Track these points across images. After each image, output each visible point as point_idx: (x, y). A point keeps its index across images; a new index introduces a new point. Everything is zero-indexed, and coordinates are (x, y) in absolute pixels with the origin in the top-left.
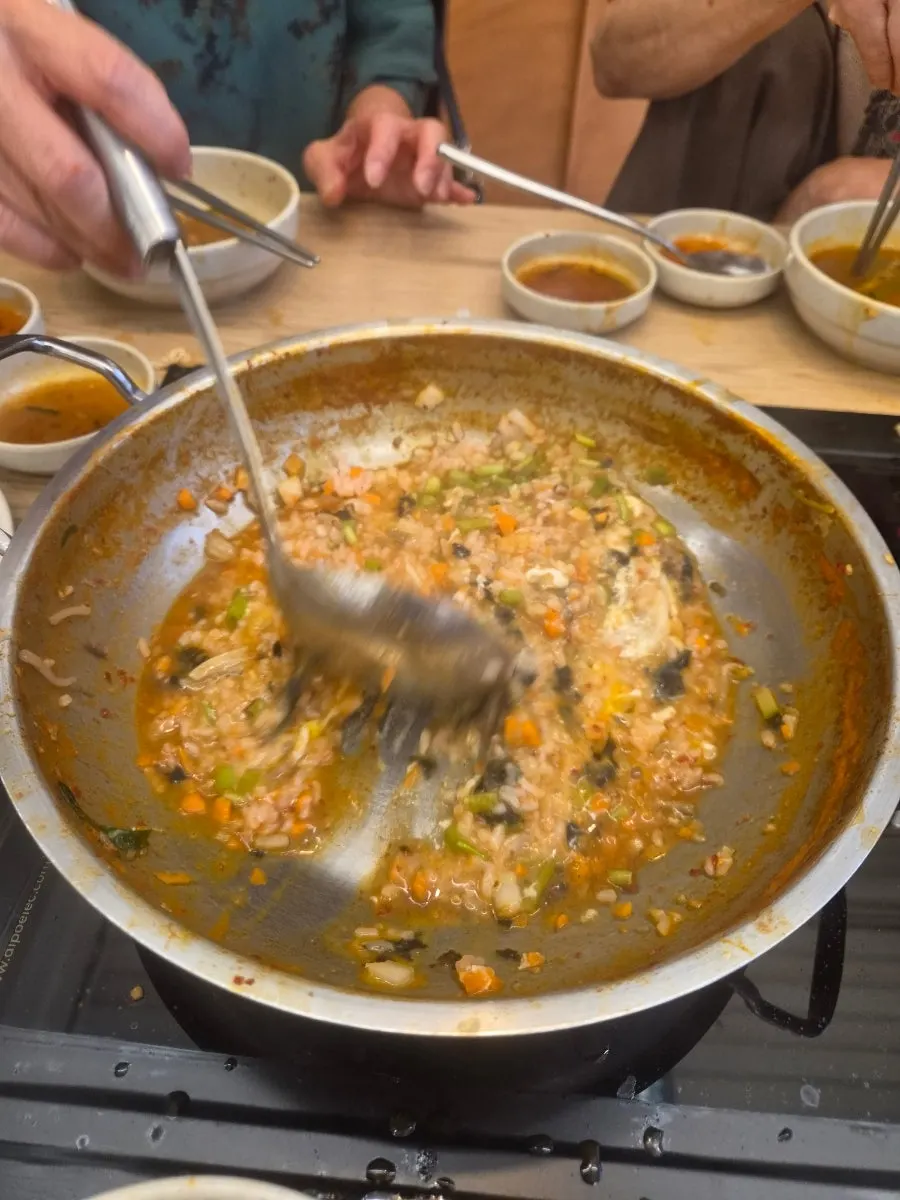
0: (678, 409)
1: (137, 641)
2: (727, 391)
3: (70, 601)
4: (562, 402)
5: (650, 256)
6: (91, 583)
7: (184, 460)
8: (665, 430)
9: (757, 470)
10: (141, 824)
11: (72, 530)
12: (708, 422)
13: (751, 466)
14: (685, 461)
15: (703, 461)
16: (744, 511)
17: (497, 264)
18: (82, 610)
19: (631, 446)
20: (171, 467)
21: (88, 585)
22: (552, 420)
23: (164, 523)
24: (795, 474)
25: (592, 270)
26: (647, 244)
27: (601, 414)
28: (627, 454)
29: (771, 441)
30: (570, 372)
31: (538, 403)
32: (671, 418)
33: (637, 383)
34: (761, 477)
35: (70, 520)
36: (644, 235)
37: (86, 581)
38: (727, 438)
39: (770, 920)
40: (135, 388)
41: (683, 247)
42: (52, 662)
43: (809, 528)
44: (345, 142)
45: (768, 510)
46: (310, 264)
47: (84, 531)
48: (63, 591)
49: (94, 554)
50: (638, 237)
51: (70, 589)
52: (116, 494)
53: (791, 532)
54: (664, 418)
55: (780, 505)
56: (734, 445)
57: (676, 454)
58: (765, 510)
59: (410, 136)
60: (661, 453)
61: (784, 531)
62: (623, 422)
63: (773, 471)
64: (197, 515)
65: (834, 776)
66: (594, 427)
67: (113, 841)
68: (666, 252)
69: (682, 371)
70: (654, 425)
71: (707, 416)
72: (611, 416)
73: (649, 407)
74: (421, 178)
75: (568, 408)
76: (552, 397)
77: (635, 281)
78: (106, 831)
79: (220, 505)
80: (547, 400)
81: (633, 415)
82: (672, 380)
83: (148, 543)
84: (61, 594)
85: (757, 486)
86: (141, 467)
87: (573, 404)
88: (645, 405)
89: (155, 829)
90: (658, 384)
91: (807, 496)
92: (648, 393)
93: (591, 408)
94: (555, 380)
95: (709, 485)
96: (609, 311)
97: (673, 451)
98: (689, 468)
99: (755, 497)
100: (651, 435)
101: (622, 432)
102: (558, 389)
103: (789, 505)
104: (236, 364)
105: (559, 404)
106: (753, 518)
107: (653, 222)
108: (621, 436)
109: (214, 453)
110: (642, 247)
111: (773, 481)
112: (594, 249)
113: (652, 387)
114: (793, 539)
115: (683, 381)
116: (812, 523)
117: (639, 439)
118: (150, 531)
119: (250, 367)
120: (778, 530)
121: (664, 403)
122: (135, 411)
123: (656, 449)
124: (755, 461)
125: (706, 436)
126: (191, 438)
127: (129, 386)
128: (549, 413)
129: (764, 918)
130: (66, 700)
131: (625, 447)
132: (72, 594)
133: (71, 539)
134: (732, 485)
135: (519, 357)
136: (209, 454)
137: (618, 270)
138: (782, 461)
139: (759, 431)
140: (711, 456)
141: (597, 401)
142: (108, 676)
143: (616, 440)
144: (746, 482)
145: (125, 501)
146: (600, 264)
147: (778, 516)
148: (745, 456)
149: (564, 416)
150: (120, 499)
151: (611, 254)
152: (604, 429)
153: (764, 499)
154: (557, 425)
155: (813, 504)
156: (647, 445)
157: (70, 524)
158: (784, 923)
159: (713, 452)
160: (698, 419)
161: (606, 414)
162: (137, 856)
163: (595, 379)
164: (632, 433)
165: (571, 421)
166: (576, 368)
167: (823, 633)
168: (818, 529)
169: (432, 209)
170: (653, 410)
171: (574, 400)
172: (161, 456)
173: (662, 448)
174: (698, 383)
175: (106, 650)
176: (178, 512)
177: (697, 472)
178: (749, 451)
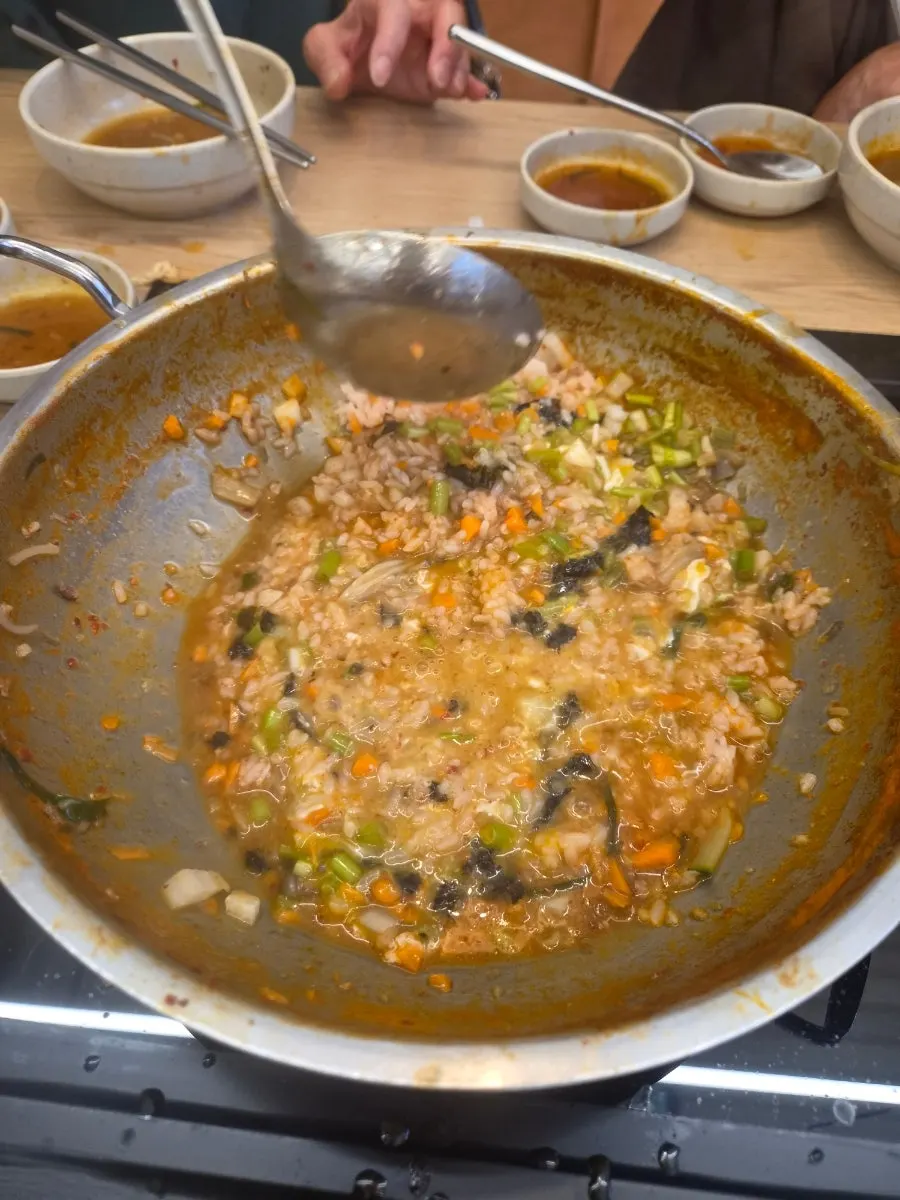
0: (733, 343)
1: (113, 584)
2: (792, 324)
3: (34, 539)
4: (599, 330)
5: (686, 158)
6: (62, 519)
7: (171, 384)
8: (716, 367)
9: (820, 419)
10: (101, 790)
11: (40, 459)
12: (767, 360)
13: (814, 416)
14: (736, 406)
15: (758, 406)
16: (801, 466)
17: (514, 167)
18: (50, 548)
19: (675, 384)
20: (156, 392)
21: (59, 521)
22: (586, 351)
23: (147, 453)
24: (865, 427)
25: (620, 174)
26: (683, 142)
27: (643, 347)
28: (668, 393)
29: (839, 387)
30: (611, 297)
31: (572, 331)
32: (723, 354)
33: (686, 311)
34: (824, 428)
35: (36, 449)
36: (679, 132)
37: (56, 516)
38: (788, 381)
39: (796, 971)
40: (116, 300)
41: (722, 145)
42: (9, 608)
43: (875, 490)
44: (349, 25)
45: (829, 466)
46: (305, 164)
47: (53, 462)
48: (28, 528)
49: (65, 485)
50: (674, 136)
51: (36, 526)
52: (93, 420)
53: (854, 495)
54: (717, 353)
55: (843, 462)
56: (795, 390)
57: (725, 397)
58: (825, 466)
59: (424, 18)
60: (709, 395)
61: (845, 493)
62: (666, 357)
63: (838, 421)
64: (185, 444)
65: (882, 790)
66: (633, 361)
67: (62, 812)
68: (704, 153)
69: (739, 299)
70: (702, 361)
71: (766, 354)
72: (653, 349)
73: (699, 340)
74: (437, 68)
75: (607, 339)
76: (589, 324)
77: (669, 187)
78: (54, 801)
79: (213, 435)
80: (583, 329)
81: (679, 349)
82: (727, 309)
83: (130, 475)
84: (24, 530)
85: (818, 438)
86: (121, 390)
87: (611, 334)
88: (694, 337)
89: (116, 795)
90: (712, 312)
91: (876, 454)
92: (699, 323)
93: (632, 339)
94: (592, 305)
95: (762, 434)
96: (638, 220)
97: (723, 392)
98: (740, 414)
99: (815, 451)
100: (698, 372)
101: (666, 368)
102: (594, 316)
103: (853, 463)
104: (232, 275)
105: (595, 333)
106: (809, 474)
107: (691, 118)
108: (663, 372)
109: (205, 377)
110: (678, 146)
111: (837, 433)
112: (622, 149)
113: (704, 316)
114: (855, 502)
115: (740, 310)
116: (880, 485)
117: (684, 376)
118: (134, 462)
119: (246, 277)
120: (838, 490)
121: (716, 335)
122: (117, 326)
123: (702, 389)
124: (818, 409)
125: (762, 377)
126: (179, 359)
127: (109, 298)
128: (583, 343)
129: (787, 967)
130: (24, 650)
131: (668, 386)
132: (39, 531)
133: (38, 470)
134: (788, 435)
135: (553, 276)
136: (200, 378)
137: (649, 174)
138: (852, 411)
139: (825, 373)
140: (767, 401)
141: (638, 331)
142: (78, 622)
143: (656, 377)
144: (805, 433)
145: (104, 428)
146: (630, 166)
147: (840, 476)
148: (806, 402)
149: (601, 347)
150: (97, 427)
151: (641, 155)
152: (644, 364)
153: (824, 454)
154: (593, 356)
155: (883, 463)
156: (693, 384)
157: (36, 453)
158: (812, 976)
159: (770, 396)
160: (755, 356)
161: (648, 347)
162: (91, 827)
163: (638, 305)
164: (677, 369)
165: (608, 353)
166: (617, 292)
167: (881, 615)
168: (886, 494)
169: (445, 105)
170: (704, 344)
171: (613, 329)
172: (145, 378)
173: (708, 388)
174: (757, 314)
175: (76, 594)
176: (165, 442)
177: (748, 417)
178: (811, 396)
